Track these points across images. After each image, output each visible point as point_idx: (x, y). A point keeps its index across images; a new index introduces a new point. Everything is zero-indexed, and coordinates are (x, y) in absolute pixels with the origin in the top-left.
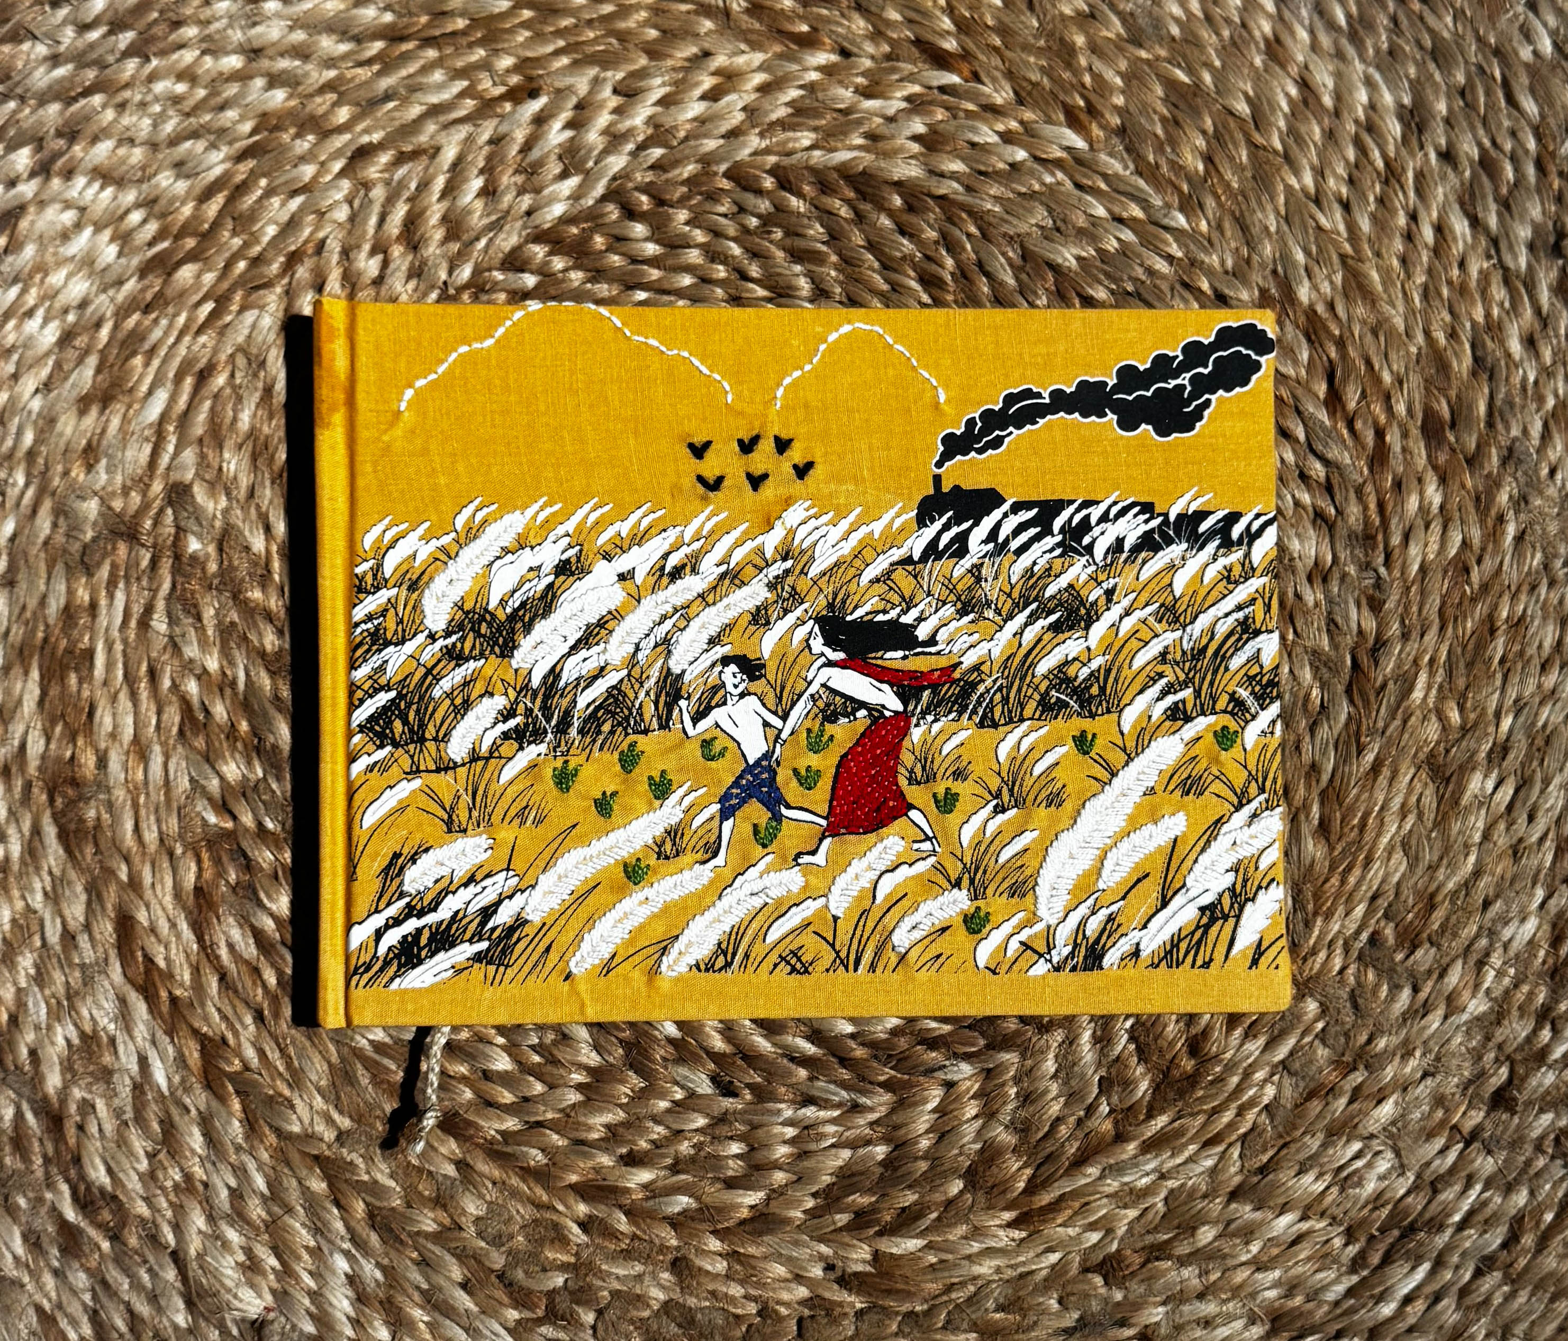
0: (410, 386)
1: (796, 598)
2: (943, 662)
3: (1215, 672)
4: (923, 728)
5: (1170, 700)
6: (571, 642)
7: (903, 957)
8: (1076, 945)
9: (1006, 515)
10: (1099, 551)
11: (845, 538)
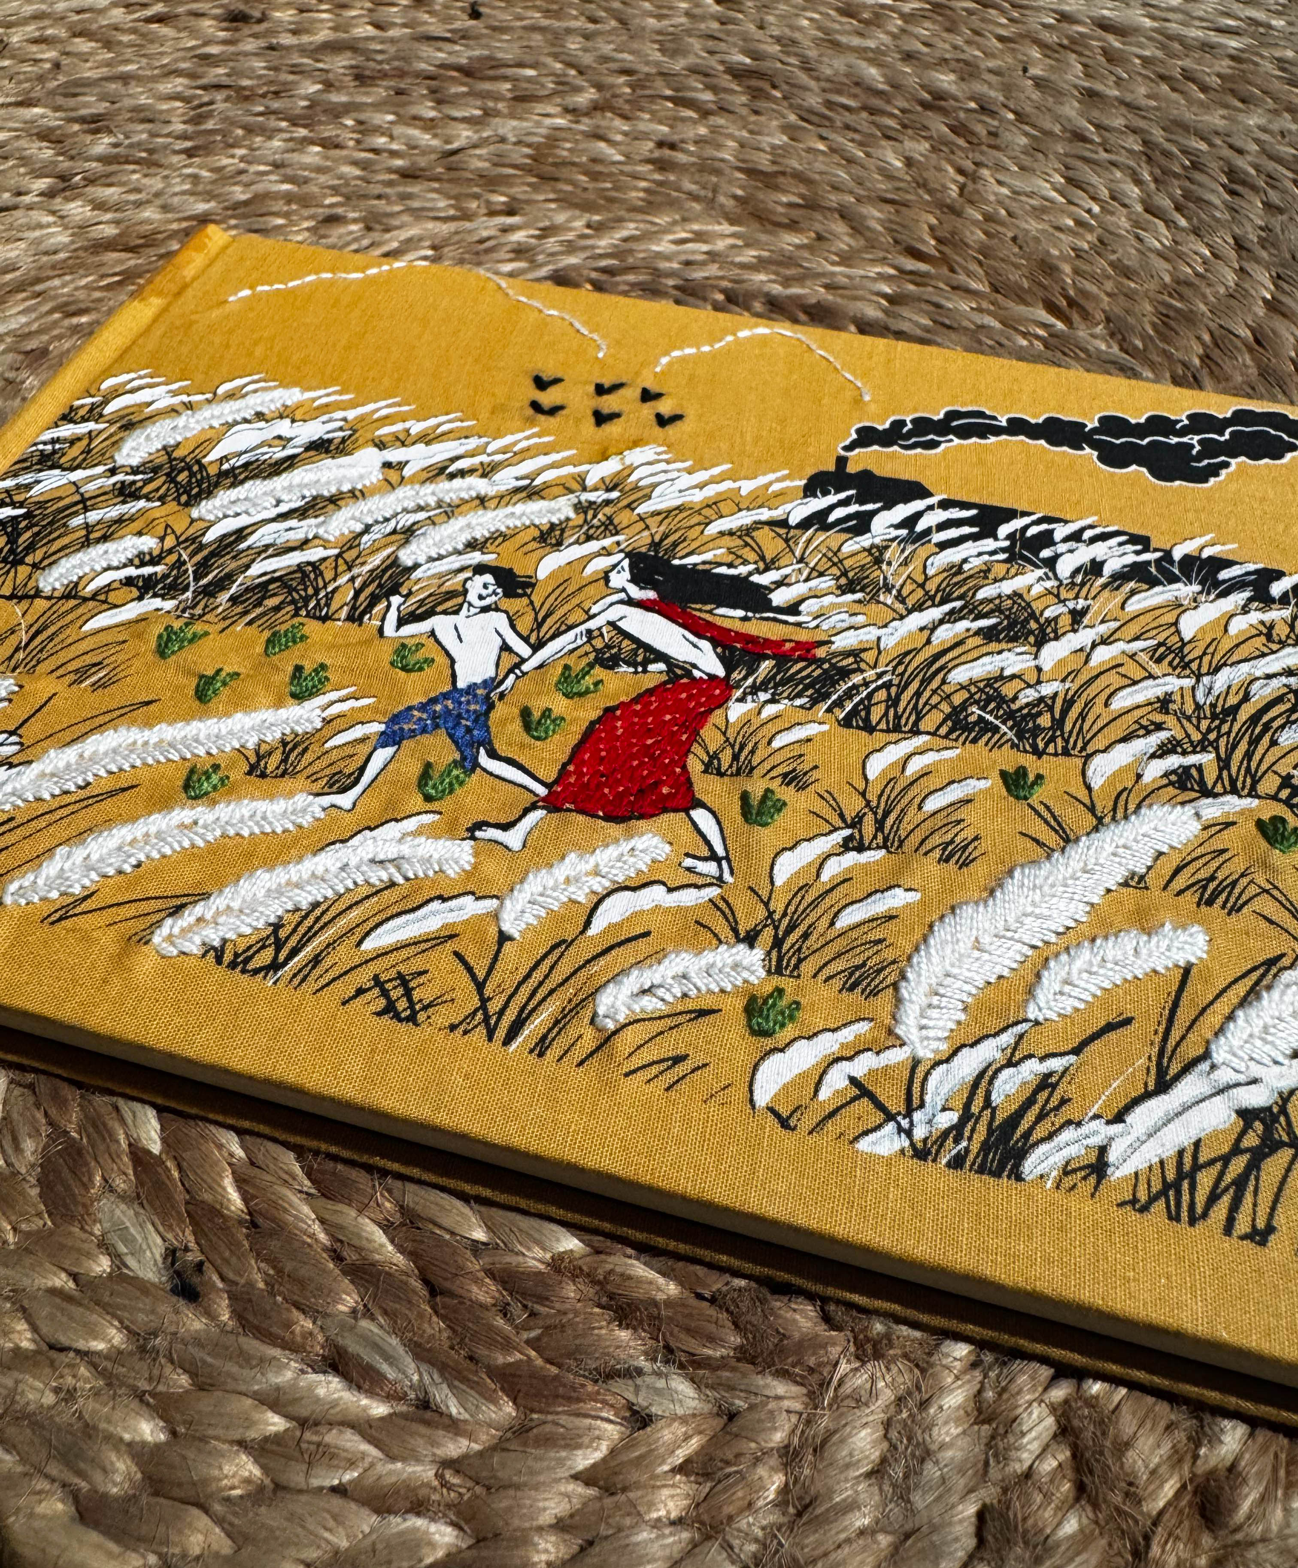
0: (252, 287)
1: (610, 527)
2: (803, 636)
3: (1255, 742)
4: (749, 705)
5: (1174, 761)
6: (284, 508)
7: (607, 1039)
8: (966, 1116)
9: (931, 508)
10: (1065, 568)
11: (701, 486)
